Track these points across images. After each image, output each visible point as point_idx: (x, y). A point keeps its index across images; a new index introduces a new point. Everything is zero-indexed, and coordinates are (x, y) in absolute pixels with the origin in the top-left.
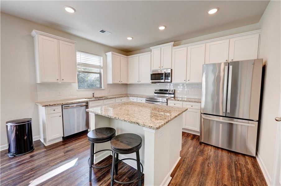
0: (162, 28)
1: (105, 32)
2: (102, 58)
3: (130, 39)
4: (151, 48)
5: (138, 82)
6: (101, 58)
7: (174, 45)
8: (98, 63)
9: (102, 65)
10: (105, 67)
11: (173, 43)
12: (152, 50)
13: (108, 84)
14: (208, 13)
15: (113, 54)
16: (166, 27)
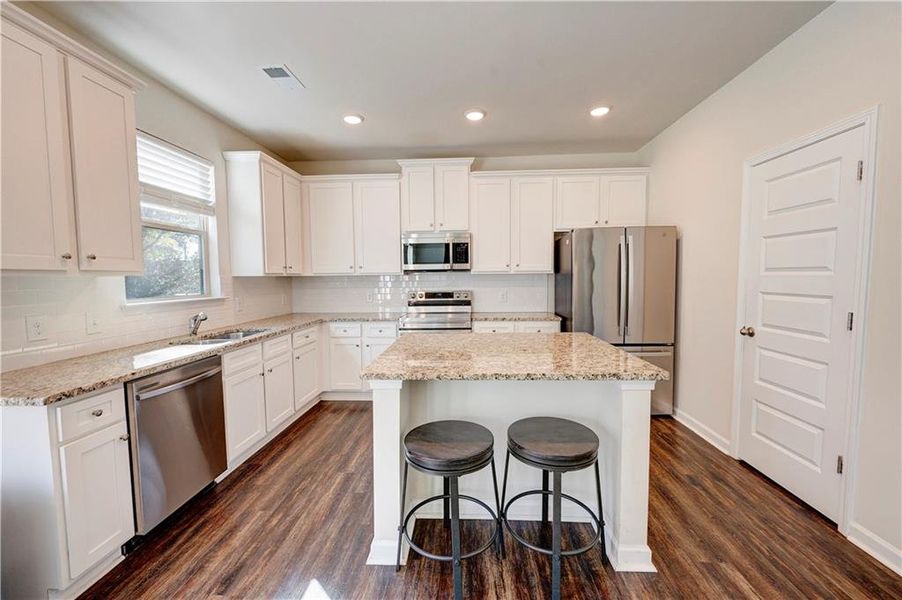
0: (475, 116)
1: (288, 76)
2: (212, 169)
3: (353, 120)
4: (401, 162)
5: (353, 270)
6: (208, 170)
7: (474, 168)
8: (196, 188)
9: (212, 199)
10: (223, 207)
11: (471, 160)
12: (405, 171)
13: (236, 278)
14: (589, 114)
15: (265, 162)
16: (485, 115)
